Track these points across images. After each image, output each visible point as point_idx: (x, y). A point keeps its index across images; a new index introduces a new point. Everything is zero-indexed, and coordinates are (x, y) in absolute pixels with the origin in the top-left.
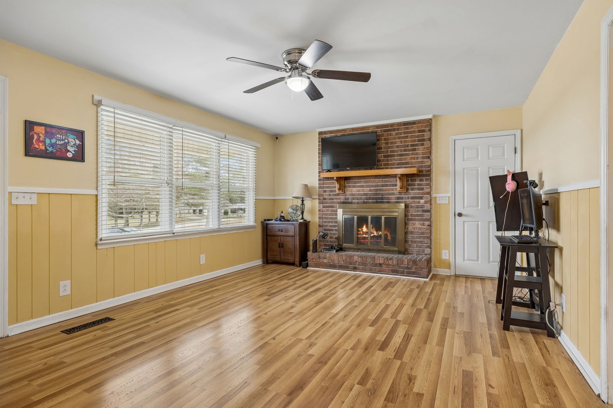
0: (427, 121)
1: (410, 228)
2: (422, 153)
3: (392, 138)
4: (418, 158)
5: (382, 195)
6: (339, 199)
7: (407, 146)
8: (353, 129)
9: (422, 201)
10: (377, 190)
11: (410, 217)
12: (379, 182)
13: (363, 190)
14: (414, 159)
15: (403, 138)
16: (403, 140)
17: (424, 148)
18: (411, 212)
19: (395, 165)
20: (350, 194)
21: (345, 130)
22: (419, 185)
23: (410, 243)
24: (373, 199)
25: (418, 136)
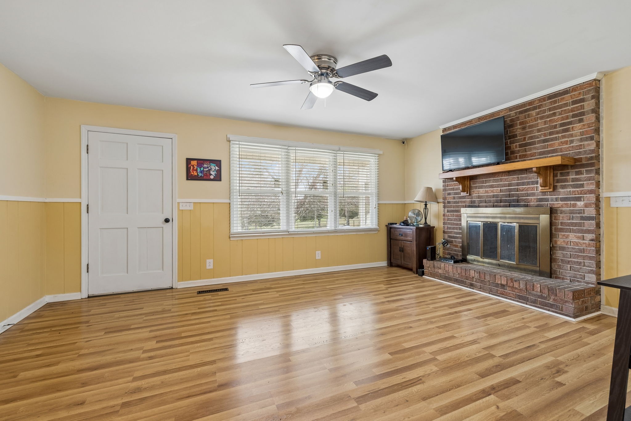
0: (587, 84)
1: (560, 241)
2: (579, 134)
3: (532, 120)
4: (572, 142)
5: (518, 196)
6: (464, 202)
7: (555, 127)
8: (480, 119)
9: (580, 204)
10: (510, 190)
11: (560, 227)
12: (514, 179)
13: (492, 191)
14: (567, 144)
15: (548, 116)
16: (548, 119)
17: (584, 125)
18: (561, 219)
19: (536, 156)
20: (477, 196)
21: (470, 121)
22: (574, 180)
23: (560, 263)
24: (506, 201)
25: (572, 110)
